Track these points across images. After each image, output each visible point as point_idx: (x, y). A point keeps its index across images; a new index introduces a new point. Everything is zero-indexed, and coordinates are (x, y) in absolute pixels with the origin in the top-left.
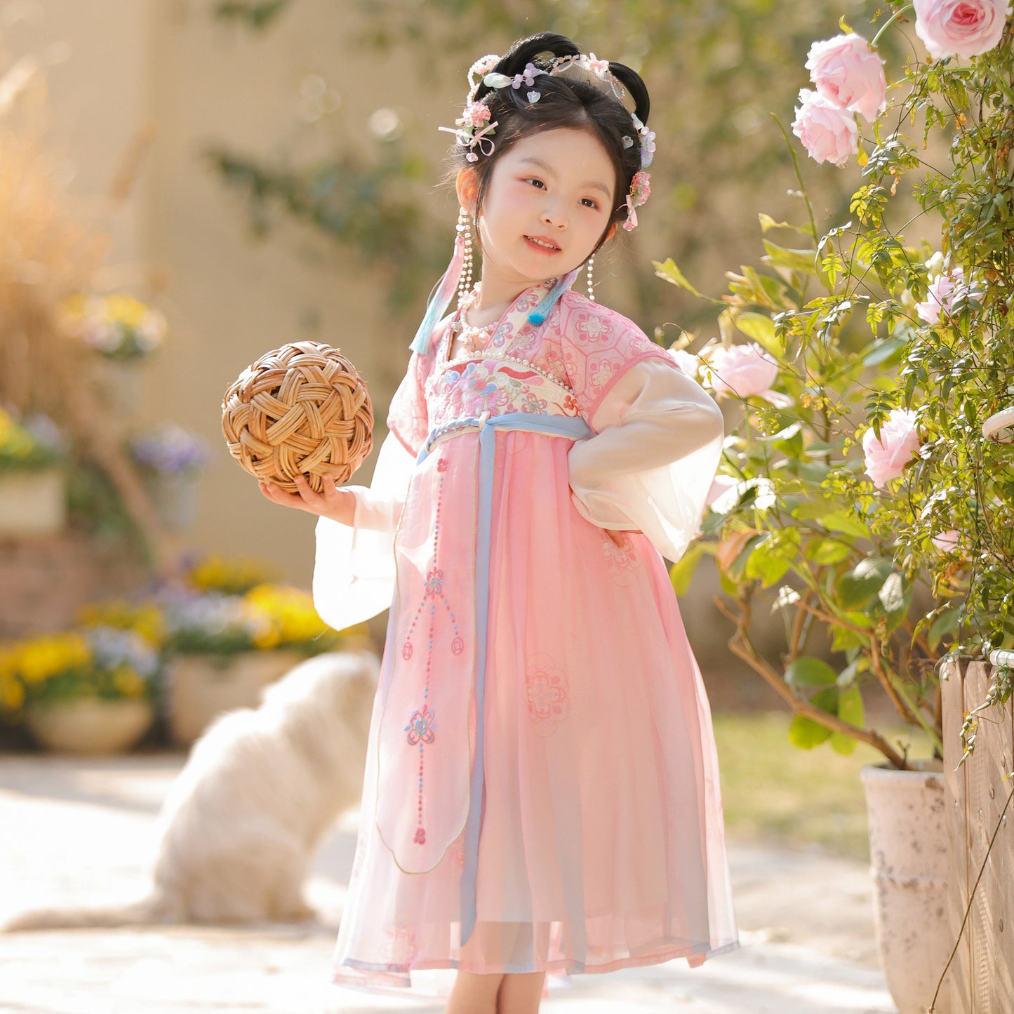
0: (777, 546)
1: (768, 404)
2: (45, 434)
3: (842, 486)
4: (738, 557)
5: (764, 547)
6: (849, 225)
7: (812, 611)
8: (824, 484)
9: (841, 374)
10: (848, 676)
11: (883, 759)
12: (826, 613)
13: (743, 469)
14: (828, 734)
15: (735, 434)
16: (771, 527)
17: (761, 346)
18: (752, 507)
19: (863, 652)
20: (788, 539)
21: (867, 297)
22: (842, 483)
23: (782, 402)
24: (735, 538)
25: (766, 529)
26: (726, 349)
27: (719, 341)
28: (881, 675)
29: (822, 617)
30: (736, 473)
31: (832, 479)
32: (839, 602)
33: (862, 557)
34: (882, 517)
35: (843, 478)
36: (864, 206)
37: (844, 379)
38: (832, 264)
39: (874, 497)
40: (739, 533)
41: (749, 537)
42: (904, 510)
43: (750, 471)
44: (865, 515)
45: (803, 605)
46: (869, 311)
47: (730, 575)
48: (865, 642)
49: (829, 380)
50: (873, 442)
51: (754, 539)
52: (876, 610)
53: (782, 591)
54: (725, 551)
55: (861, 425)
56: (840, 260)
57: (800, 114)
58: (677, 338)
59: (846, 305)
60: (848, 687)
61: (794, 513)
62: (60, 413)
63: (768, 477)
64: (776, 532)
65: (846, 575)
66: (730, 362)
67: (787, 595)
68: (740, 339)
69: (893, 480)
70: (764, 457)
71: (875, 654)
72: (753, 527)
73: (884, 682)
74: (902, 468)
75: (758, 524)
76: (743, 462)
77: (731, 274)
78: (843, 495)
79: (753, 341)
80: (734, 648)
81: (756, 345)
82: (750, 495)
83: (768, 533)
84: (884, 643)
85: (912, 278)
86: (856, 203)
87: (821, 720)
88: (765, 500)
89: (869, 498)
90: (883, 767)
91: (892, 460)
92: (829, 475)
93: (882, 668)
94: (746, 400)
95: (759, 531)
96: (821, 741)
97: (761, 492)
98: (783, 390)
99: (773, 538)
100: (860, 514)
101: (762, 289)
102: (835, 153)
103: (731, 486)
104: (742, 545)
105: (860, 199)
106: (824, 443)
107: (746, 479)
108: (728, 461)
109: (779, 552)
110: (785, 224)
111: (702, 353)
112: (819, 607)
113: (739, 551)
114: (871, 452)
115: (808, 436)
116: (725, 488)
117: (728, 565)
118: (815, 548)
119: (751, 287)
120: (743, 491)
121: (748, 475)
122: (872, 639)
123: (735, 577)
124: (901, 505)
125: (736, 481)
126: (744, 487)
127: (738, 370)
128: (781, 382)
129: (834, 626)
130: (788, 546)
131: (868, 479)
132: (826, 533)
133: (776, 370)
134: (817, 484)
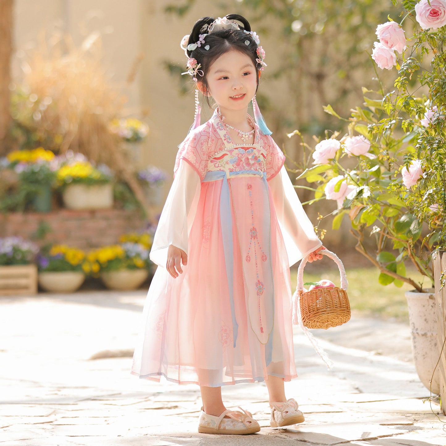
0: (371, 211)
1: (367, 158)
2: (105, 170)
3: (395, 188)
4: (357, 215)
5: (367, 211)
6: (394, 91)
7: (386, 235)
8: (388, 188)
9: (394, 146)
10: (399, 258)
11: (414, 288)
12: (390, 236)
13: (358, 183)
14: (393, 280)
15: (355, 170)
16: (369, 204)
17: (364, 136)
18: (362, 197)
19: (405, 249)
20: (376, 208)
21: (402, 118)
22: (395, 187)
23: (372, 157)
24: (356, 208)
25: (367, 204)
26: (351, 138)
27: (348, 135)
28: (412, 257)
29: (389, 237)
30: (356, 184)
31: (391, 186)
32: (395, 231)
33: (403, 214)
34: (410, 199)
35: (395, 185)
36: (400, 84)
37: (395, 147)
38: (388, 106)
39: (407, 192)
40: (357, 206)
41: (361, 208)
42: (417, 197)
43: (361, 183)
44: (403, 199)
45: (382, 233)
46: (403, 123)
47: (354, 222)
48: (406, 246)
49: (390, 148)
50: (405, 172)
51: (363, 209)
52: (408, 234)
53: (374, 227)
54: (352, 213)
55: (401, 166)
56: (391, 105)
57: (374, 51)
58: (333, 134)
59: (394, 122)
60: (400, 262)
61: (377, 199)
62: (110, 163)
63: (368, 186)
64: (371, 206)
65: (398, 221)
66: (352, 143)
67: (376, 229)
68: (356, 134)
69: (413, 186)
70: (366, 178)
71: (409, 250)
72: (363, 204)
73: (413, 260)
74: (416, 181)
75: (365, 203)
76: (358, 180)
77: (352, 110)
78: (395, 191)
79: (361, 135)
80: (357, 249)
81: (362, 136)
82: (361, 192)
83: (368, 206)
84: (412, 246)
85: (418, 111)
86: (396, 83)
87: (390, 275)
88: (366, 194)
89: (405, 192)
90: (413, 291)
91: (413, 178)
92: (390, 184)
93: (412, 255)
94: (359, 157)
95: (365, 206)
96: (390, 282)
97: (365, 191)
98: (372, 152)
99: (370, 208)
100: (401, 199)
101: (363, 115)
102: (388, 65)
103: (354, 189)
104: (359, 211)
105: (398, 82)
106: (388, 172)
107: (359, 187)
108: (352, 180)
109: (373, 213)
110: (372, 91)
111: (342, 139)
112: (388, 233)
113: (357, 213)
114: (405, 175)
115: (383, 169)
116: (352, 190)
117: (353, 219)
118: (386, 211)
119: (360, 114)
120: (358, 191)
121: (360, 185)
122: (408, 244)
123: (356, 223)
124: (416, 195)
125: (356, 187)
126: (358, 190)
127: (356, 146)
128: (372, 149)
129: (394, 239)
130: (376, 211)
131: (404, 186)
132: (390, 205)
133: (369, 146)
134: (385, 187)
